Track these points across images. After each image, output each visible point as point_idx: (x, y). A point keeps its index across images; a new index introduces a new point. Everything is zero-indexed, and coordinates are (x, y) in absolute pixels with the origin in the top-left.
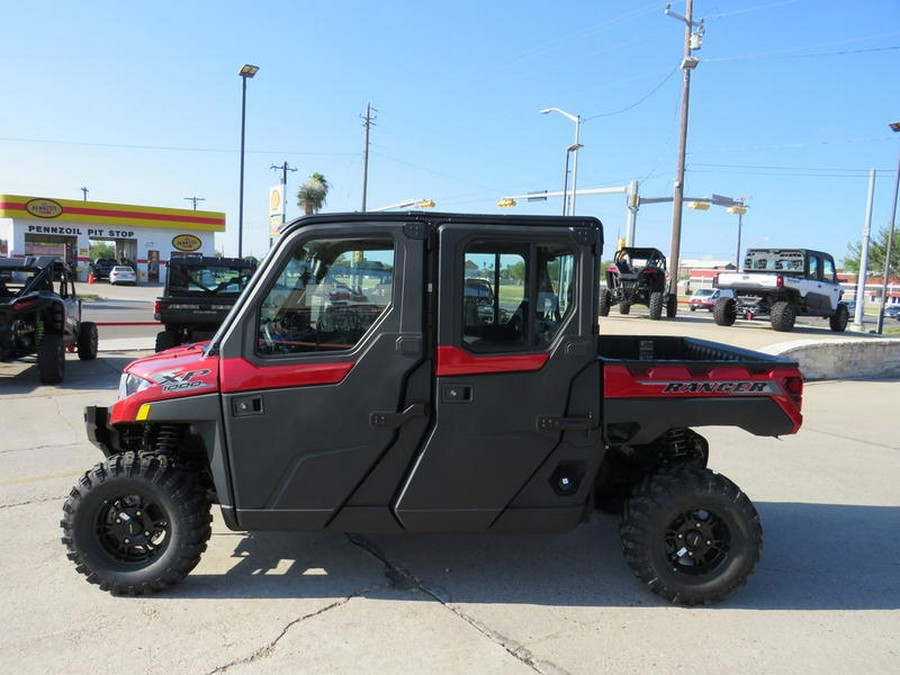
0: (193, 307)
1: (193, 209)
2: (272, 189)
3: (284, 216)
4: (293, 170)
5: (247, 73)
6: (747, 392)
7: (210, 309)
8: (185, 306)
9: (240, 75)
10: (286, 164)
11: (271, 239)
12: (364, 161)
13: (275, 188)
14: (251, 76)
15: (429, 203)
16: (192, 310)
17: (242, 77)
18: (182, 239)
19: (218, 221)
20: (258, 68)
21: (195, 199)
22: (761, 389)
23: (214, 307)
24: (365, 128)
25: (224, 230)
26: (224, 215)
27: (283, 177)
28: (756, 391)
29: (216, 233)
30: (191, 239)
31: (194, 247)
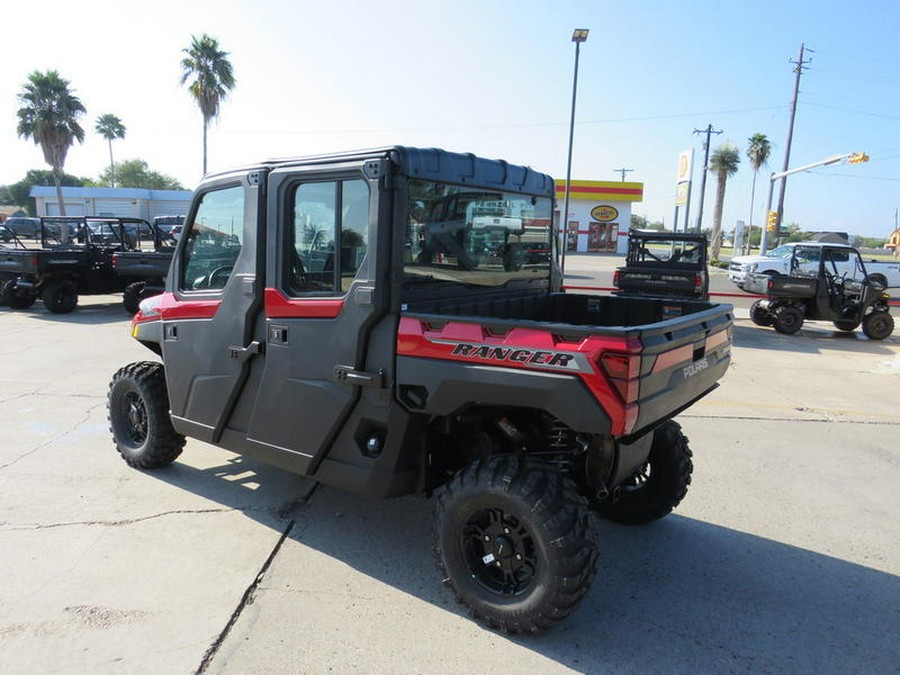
0: (645, 276)
1: (620, 180)
2: (681, 155)
3: (691, 182)
4: (719, 133)
5: (580, 37)
6: (546, 365)
7: (660, 279)
8: (639, 276)
9: (573, 40)
10: (710, 126)
11: (677, 208)
12: (790, 113)
13: (685, 153)
14: (584, 39)
15: (861, 157)
16: (645, 279)
17: (575, 43)
18: (600, 210)
19: (635, 191)
20: (588, 30)
21: (624, 171)
22: (564, 363)
23: (664, 277)
24: (795, 75)
25: (640, 200)
26: (642, 184)
27: (706, 141)
28: (557, 366)
29: (633, 204)
30: (609, 209)
31: (611, 217)
